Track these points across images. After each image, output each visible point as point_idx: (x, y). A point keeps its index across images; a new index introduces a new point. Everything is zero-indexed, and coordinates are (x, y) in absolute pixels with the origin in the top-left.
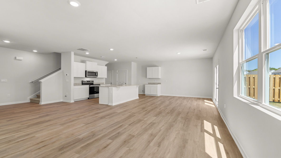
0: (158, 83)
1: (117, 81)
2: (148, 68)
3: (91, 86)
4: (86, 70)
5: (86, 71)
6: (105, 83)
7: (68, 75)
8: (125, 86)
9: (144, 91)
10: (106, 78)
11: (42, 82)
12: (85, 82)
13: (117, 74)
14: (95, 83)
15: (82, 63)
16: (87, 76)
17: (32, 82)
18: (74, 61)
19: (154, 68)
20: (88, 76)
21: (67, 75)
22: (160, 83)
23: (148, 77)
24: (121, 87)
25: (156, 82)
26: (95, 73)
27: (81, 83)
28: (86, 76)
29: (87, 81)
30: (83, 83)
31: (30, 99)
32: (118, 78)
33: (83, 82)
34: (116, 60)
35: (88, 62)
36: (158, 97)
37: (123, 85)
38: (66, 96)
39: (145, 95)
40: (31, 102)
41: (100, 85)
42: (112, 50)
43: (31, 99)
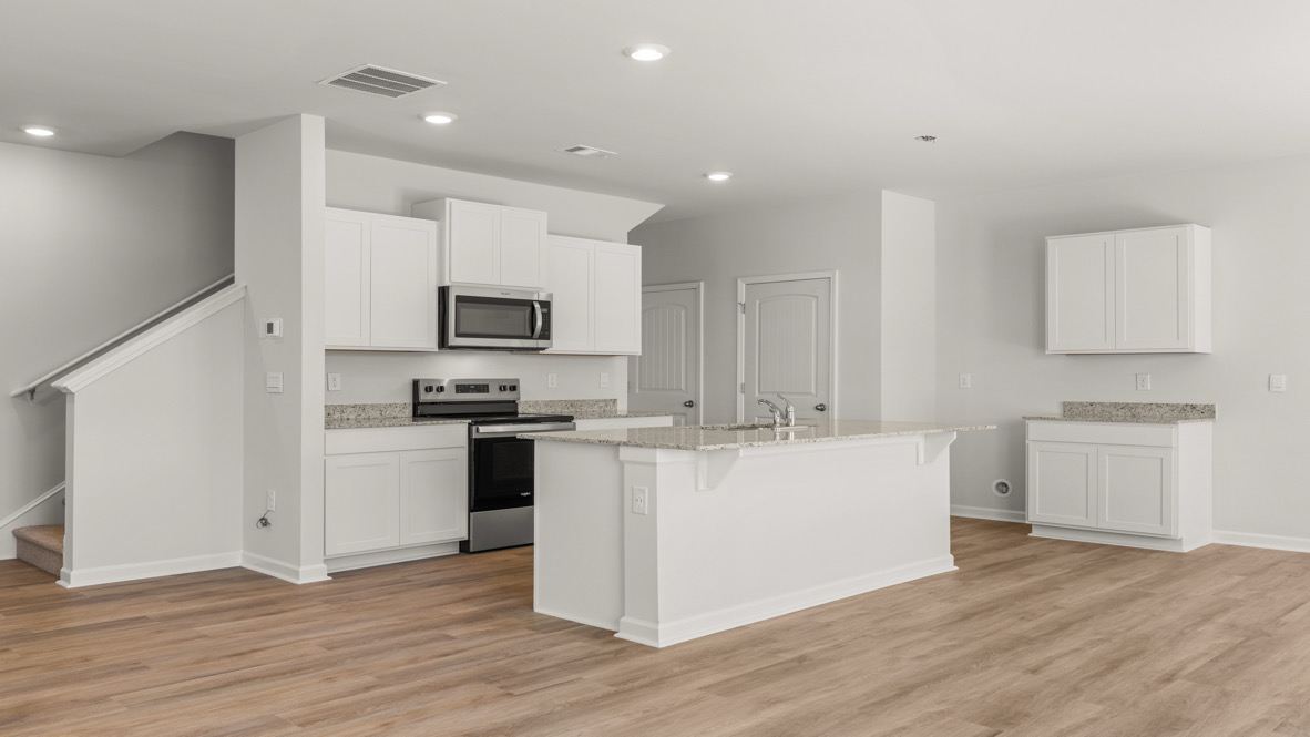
0: (1173, 407)
1: (741, 379)
2: (1057, 248)
3: (486, 430)
4: (447, 283)
5: (443, 292)
6: (622, 407)
7: (277, 331)
8: (799, 435)
9: (1013, 488)
10: (631, 358)
11: (73, 394)
12: (441, 397)
13: (742, 318)
14: (529, 401)
15: (413, 215)
16: (453, 340)
17: (32, 391)
18: (327, 205)
19: (1126, 238)
20: (457, 335)
21: (270, 328)
22: (1207, 412)
23: (1057, 341)
24: (742, 452)
25: (1150, 391)
26: (528, 310)
27: (409, 400)
28: (443, 343)
29: (462, 388)
30: (425, 408)
31: (13, 532)
32: (749, 359)
33: (424, 397)
34: (718, 177)
35: (456, 209)
36: (1181, 565)
37: (778, 429)
38: (264, 522)
39: (1029, 528)
40: (19, 562)
41: (569, 419)
42: (647, 54)
43: (21, 538)
